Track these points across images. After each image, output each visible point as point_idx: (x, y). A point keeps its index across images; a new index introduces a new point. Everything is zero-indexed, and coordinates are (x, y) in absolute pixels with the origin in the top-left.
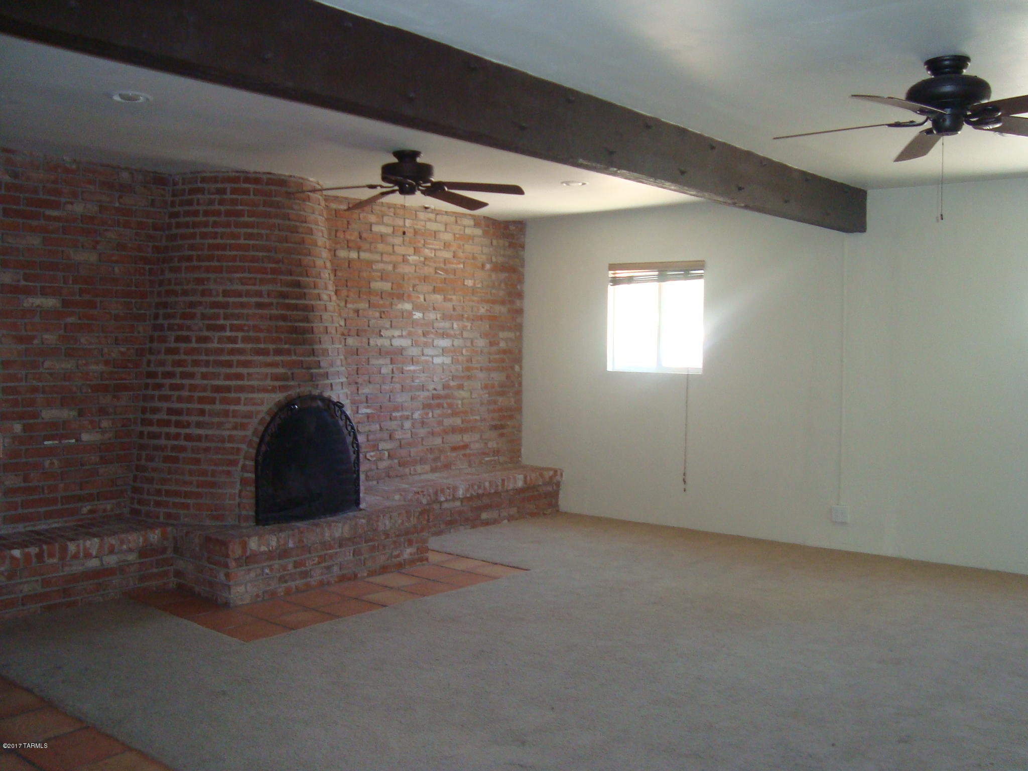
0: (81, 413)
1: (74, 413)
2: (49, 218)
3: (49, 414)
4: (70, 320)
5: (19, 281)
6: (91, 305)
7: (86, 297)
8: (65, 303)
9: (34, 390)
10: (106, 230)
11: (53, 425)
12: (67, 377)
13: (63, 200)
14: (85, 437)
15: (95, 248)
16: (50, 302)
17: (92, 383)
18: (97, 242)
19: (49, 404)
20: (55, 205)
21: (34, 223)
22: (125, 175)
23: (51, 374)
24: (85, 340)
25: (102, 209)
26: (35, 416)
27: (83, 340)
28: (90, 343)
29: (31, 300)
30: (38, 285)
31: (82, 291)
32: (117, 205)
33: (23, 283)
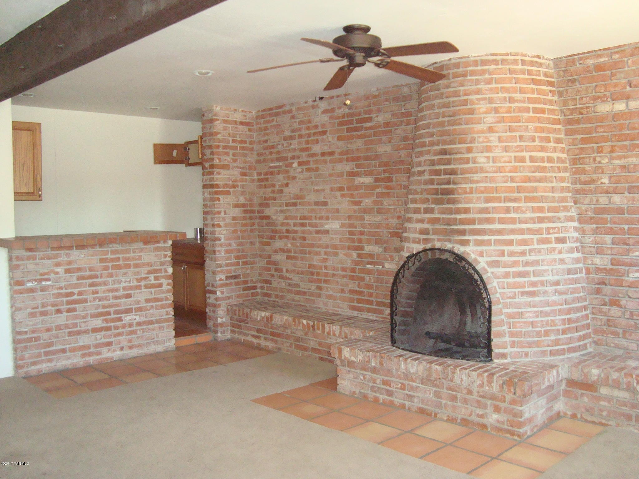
0: (385, 250)
1: (381, 249)
2: (367, 129)
3: (369, 249)
4: (379, 190)
5: (353, 169)
6: (390, 180)
7: (387, 175)
8: (377, 180)
9: (362, 233)
10: (396, 129)
11: (371, 256)
12: (378, 226)
13: (374, 116)
14: (387, 265)
15: (390, 142)
16: (368, 180)
17: (391, 231)
18: (391, 138)
19: (369, 242)
20: (369, 120)
21: (359, 133)
22: (406, 89)
23: (370, 224)
24: (387, 203)
25: (394, 115)
26: (362, 249)
27: (385, 203)
28: (389, 205)
29: (359, 179)
30: (363, 170)
31: (385, 171)
32: (403, 111)
33: (356, 170)
